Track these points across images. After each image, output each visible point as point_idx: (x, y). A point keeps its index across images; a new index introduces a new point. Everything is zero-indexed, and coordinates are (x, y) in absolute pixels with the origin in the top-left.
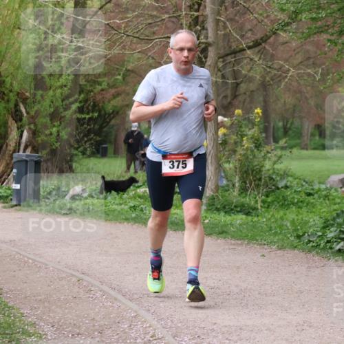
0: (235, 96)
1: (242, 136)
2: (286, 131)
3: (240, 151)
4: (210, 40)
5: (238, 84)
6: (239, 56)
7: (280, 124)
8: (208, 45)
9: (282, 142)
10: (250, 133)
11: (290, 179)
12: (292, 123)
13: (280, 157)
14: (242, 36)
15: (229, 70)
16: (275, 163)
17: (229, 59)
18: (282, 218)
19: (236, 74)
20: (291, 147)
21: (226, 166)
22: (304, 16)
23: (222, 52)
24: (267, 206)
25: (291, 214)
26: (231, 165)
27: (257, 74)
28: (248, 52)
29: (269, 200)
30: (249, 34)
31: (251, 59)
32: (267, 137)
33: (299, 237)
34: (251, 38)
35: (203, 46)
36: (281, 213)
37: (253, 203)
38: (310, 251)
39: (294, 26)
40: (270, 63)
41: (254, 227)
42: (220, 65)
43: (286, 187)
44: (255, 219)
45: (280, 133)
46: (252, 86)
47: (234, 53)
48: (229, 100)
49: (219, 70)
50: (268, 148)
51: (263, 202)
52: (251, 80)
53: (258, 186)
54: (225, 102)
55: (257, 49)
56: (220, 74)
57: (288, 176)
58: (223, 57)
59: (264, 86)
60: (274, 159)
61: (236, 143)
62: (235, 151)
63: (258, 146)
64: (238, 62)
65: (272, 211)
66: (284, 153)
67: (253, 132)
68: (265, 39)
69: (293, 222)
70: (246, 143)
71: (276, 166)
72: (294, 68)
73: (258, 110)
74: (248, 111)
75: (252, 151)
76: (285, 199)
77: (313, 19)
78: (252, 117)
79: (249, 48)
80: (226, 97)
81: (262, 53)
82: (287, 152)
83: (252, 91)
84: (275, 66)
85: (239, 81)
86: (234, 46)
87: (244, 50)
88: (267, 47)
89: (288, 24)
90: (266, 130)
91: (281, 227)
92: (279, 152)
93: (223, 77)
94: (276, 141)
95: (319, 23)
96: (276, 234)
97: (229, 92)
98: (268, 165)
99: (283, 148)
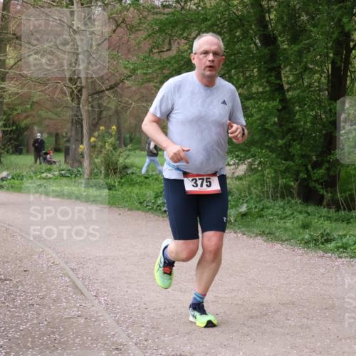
0: (100, 119)
1: (105, 143)
2: (131, 140)
3: (104, 151)
4: (83, 84)
5: (101, 112)
6: (101, 95)
7: (128, 136)
8: (82, 87)
9: (129, 147)
10: (110, 141)
11: (135, 168)
12: (135, 135)
13: (128, 156)
14: (103, 83)
15: (95, 103)
16: (125, 159)
17: (96, 96)
18: (130, 192)
19: (100, 106)
20: (135, 150)
21: (96, 160)
22: (139, 72)
23: (91, 92)
24: (122, 184)
25: (136, 190)
26: (99, 160)
27: (113, 106)
28: (107, 92)
29: (123, 181)
30: (107, 82)
31: (109, 97)
32: (120, 143)
33: (141, 203)
34: (108, 84)
35: (79, 88)
36: (130, 189)
37: (113, 183)
38: (147, 212)
39: (133, 77)
40: (120, 100)
41: (114, 197)
42: (90, 100)
43: (133, 173)
44: (114, 192)
45: (128, 141)
46: (110, 113)
47: (98, 92)
48: (96, 121)
49: (89, 103)
50: (120, 150)
51: (119, 182)
52: (109, 109)
53: (115, 173)
54: (94, 122)
55: (112, 91)
56: (90, 105)
57: (133, 166)
58: (91, 95)
59: (117, 113)
60: (125, 156)
61: (101, 147)
62: (101, 152)
63: (115, 149)
64: (101, 98)
65: (125, 187)
66: (131, 153)
67: (111, 140)
68: (116, 85)
69: (137, 194)
70: (108, 147)
71: (126, 161)
72: (135, 102)
73: (114, 127)
74: (108, 127)
75: (111, 152)
76: (132, 180)
77: (144, 73)
78: (110, 131)
79: (107, 90)
80: (94, 119)
81: (115, 93)
82: (132, 153)
83: (110, 116)
84: (123, 101)
85: (102, 109)
86: (98, 88)
87: (103, 91)
88: (118, 90)
89: (130, 76)
90: (119, 139)
91: (130, 197)
92: (127, 152)
93: (92, 107)
94: (126, 146)
95: (148, 76)
96: (127, 201)
97: (96, 116)
98: (121, 160)
99: (130, 150)
